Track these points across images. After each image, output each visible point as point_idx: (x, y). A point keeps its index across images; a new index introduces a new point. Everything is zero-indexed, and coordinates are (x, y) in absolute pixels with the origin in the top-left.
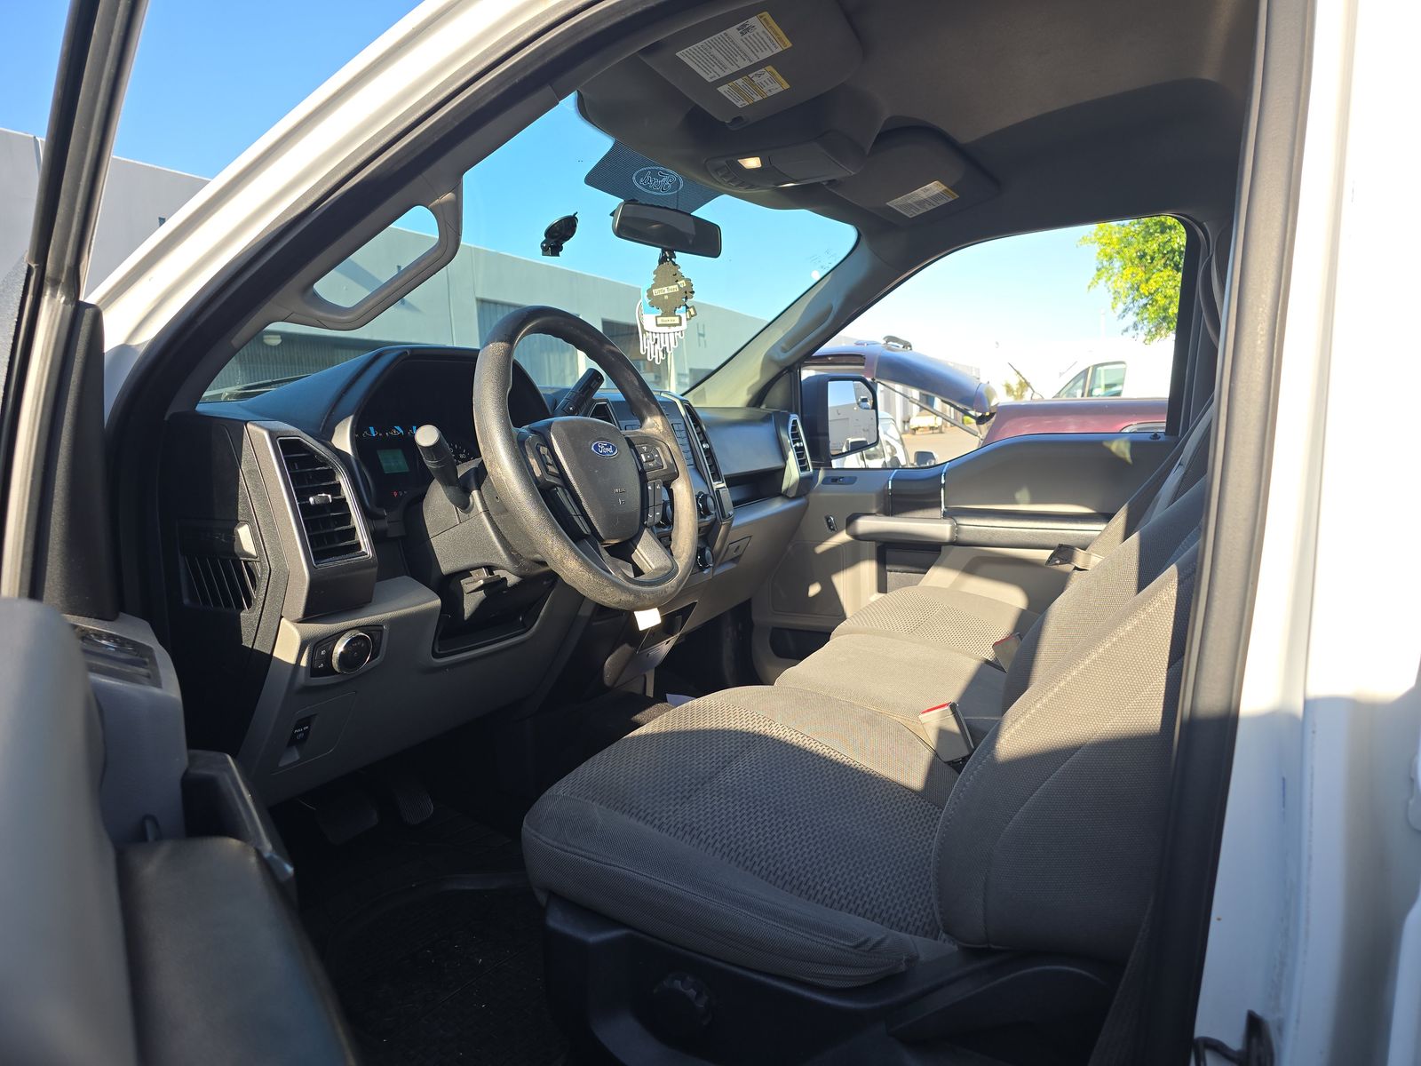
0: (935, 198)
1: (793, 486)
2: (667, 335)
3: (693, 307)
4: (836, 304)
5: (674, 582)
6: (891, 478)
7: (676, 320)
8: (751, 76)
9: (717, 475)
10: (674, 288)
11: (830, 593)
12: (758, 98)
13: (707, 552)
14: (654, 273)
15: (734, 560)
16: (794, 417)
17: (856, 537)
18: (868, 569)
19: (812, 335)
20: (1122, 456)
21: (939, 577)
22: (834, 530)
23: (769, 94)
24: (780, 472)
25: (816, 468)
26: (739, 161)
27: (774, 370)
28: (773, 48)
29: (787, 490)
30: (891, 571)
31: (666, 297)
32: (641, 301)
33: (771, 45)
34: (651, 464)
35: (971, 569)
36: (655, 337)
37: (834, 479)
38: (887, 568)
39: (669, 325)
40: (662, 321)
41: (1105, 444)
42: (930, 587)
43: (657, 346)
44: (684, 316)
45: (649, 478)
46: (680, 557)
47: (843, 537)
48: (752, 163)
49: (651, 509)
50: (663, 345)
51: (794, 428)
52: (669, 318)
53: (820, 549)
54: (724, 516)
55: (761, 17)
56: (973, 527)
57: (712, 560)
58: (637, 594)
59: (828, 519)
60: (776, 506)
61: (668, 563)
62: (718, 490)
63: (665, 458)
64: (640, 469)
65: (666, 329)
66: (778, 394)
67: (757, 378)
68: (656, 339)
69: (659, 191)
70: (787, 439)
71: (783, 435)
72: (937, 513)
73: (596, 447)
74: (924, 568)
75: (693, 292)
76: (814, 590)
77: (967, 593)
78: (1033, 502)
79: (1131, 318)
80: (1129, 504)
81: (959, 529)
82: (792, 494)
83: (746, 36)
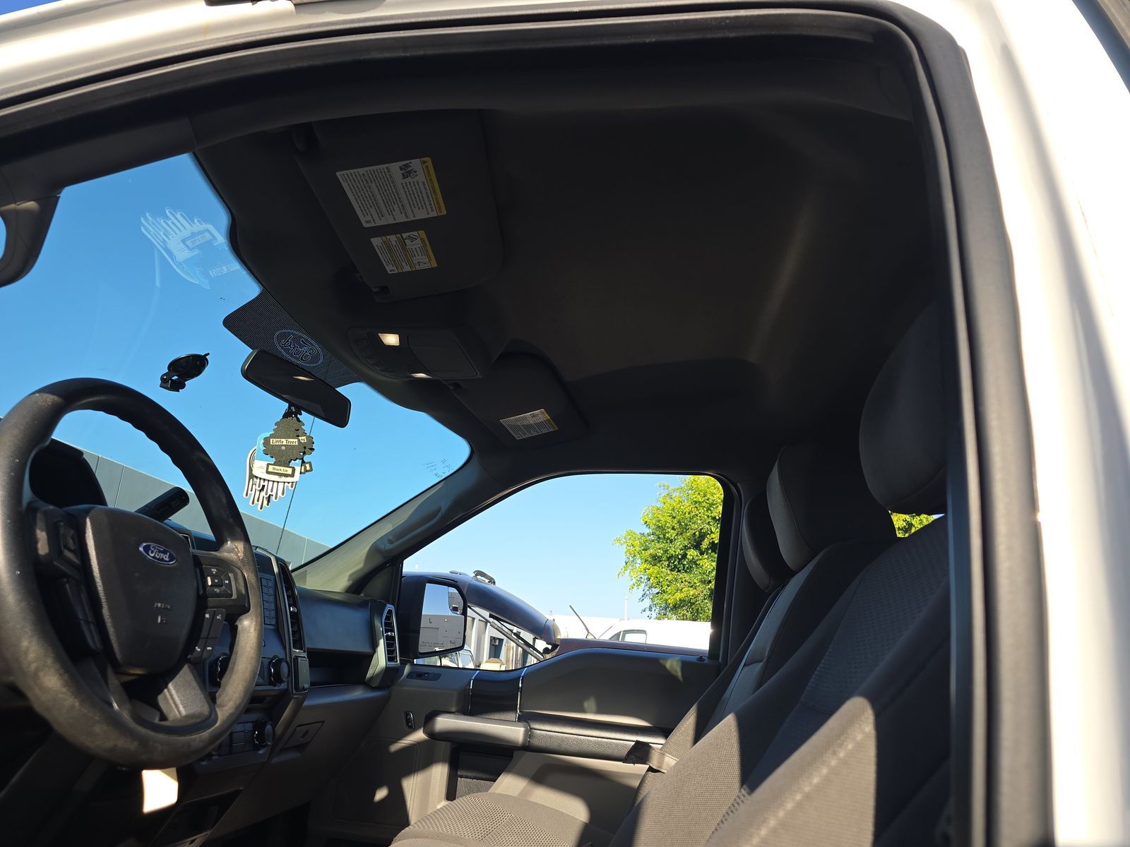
0: (540, 425)
1: (378, 674)
2: (276, 484)
3: (310, 463)
4: (445, 506)
5: (206, 734)
6: (473, 678)
7: (289, 471)
8: (405, 235)
9: (299, 643)
10: (294, 441)
11: (397, 797)
12: (407, 269)
13: (269, 727)
14: (277, 424)
15: (300, 748)
16: (390, 607)
17: (434, 736)
18: (439, 773)
19: (419, 530)
20: (674, 673)
21: (509, 784)
22: (413, 729)
23: (418, 268)
24: (368, 658)
25: (403, 663)
26: (380, 334)
27: (378, 560)
28: (430, 210)
29: (371, 678)
30: (461, 777)
31: (283, 448)
32: (255, 448)
33: (429, 207)
34: (217, 590)
35: (541, 777)
36: (262, 483)
37: (419, 674)
38: (459, 773)
39: (280, 475)
40: (274, 469)
41: (661, 661)
42: (500, 794)
43: (263, 493)
44: (298, 469)
45: (210, 604)
46: (224, 706)
47: (419, 735)
48: (391, 339)
49: (201, 642)
50: (269, 493)
51: (389, 618)
52: (282, 468)
53: (395, 747)
54: (297, 688)
55: (424, 162)
56: (547, 733)
57: (271, 738)
58: (144, 742)
59: (407, 714)
60: (358, 694)
61: (205, 709)
62: (296, 658)
63: (236, 588)
64: (201, 592)
65: (276, 478)
66: (378, 584)
67: (361, 566)
68: (264, 486)
69: (298, 359)
70: (379, 627)
71: (377, 623)
72: (512, 716)
73: (147, 549)
74: (493, 776)
75: (313, 449)
76: (381, 794)
77: (536, 804)
78: (599, 712)
79: (647, 602)
80: (699, 704)
81: (532, 732)
82: (375, 684)
83: (407, 180)
